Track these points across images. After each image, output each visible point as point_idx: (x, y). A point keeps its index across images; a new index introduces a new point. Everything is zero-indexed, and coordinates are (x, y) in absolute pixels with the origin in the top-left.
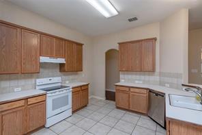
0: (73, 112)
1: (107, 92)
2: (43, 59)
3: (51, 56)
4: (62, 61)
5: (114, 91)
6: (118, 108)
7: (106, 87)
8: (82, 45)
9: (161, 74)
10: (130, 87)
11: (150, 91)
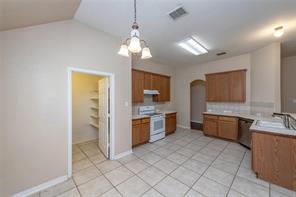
0: (166, 135)
1: (192, 123)
2: (146, 92)
3: (150, 89)
4: (156, 92)
5: (201, 122)
6: (206, 135)
7: (191, 118)
8: (168, 78)
9: (252, 104)
10: (219, 116)
11: (240, 119)
